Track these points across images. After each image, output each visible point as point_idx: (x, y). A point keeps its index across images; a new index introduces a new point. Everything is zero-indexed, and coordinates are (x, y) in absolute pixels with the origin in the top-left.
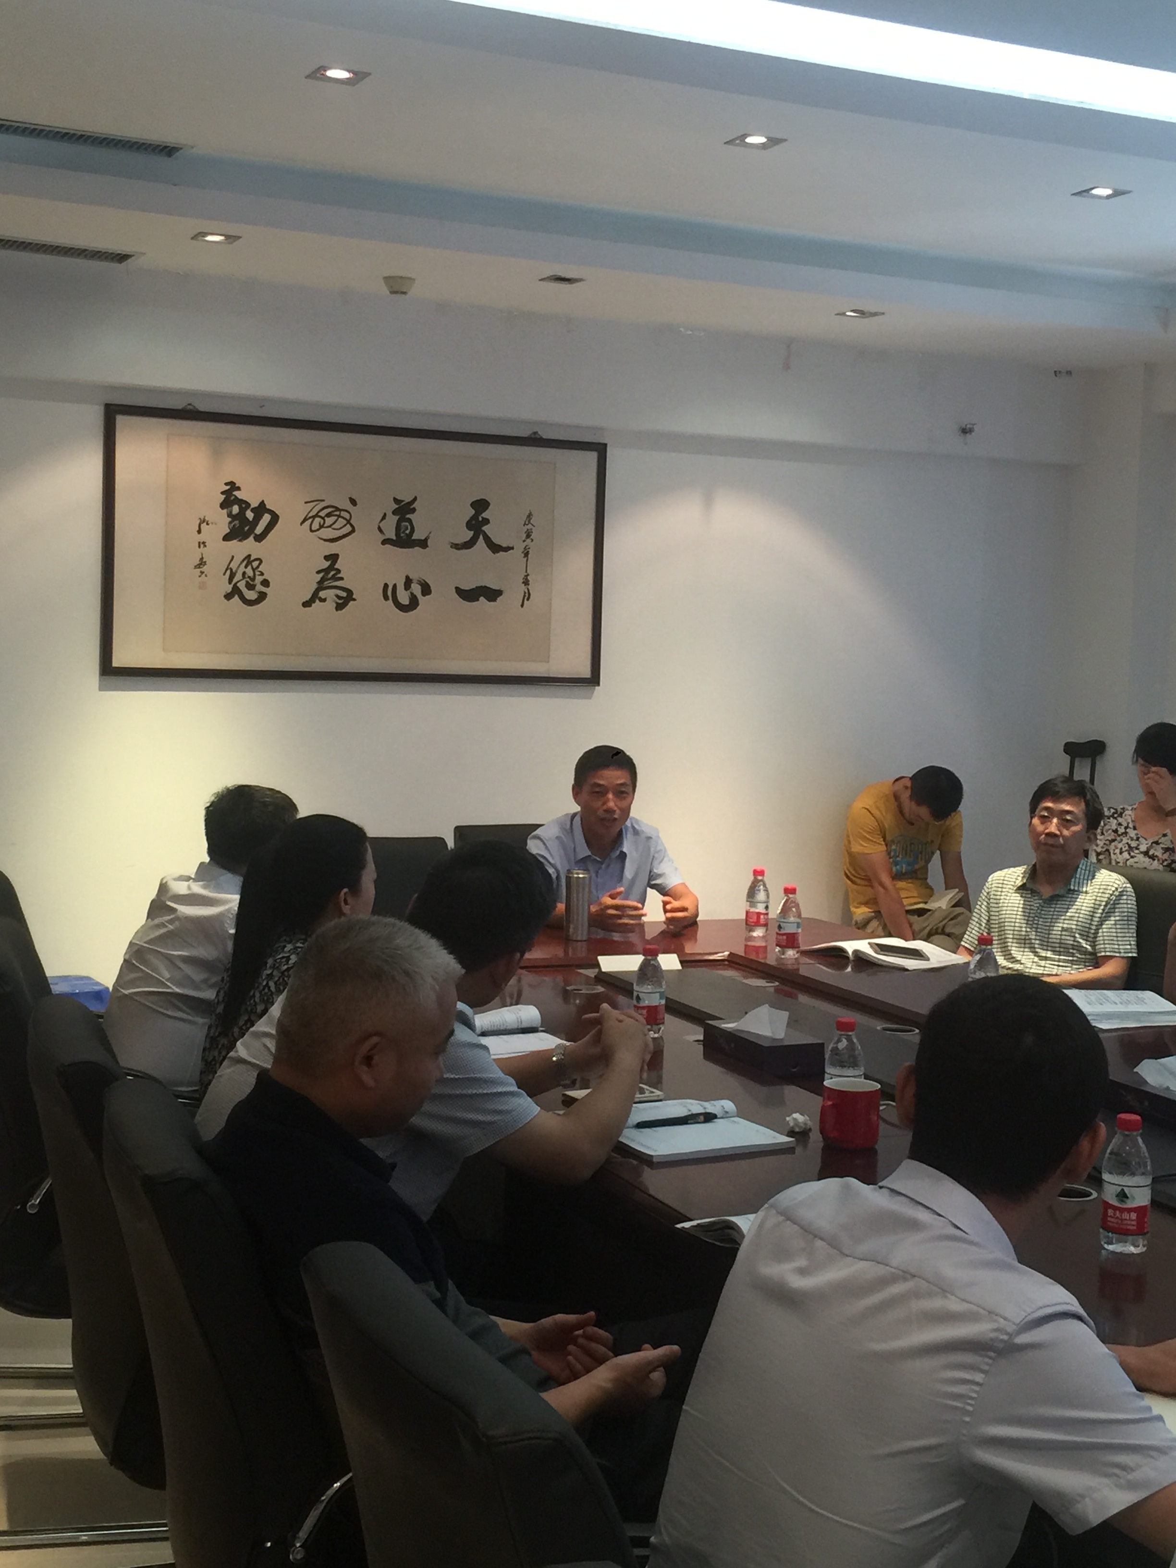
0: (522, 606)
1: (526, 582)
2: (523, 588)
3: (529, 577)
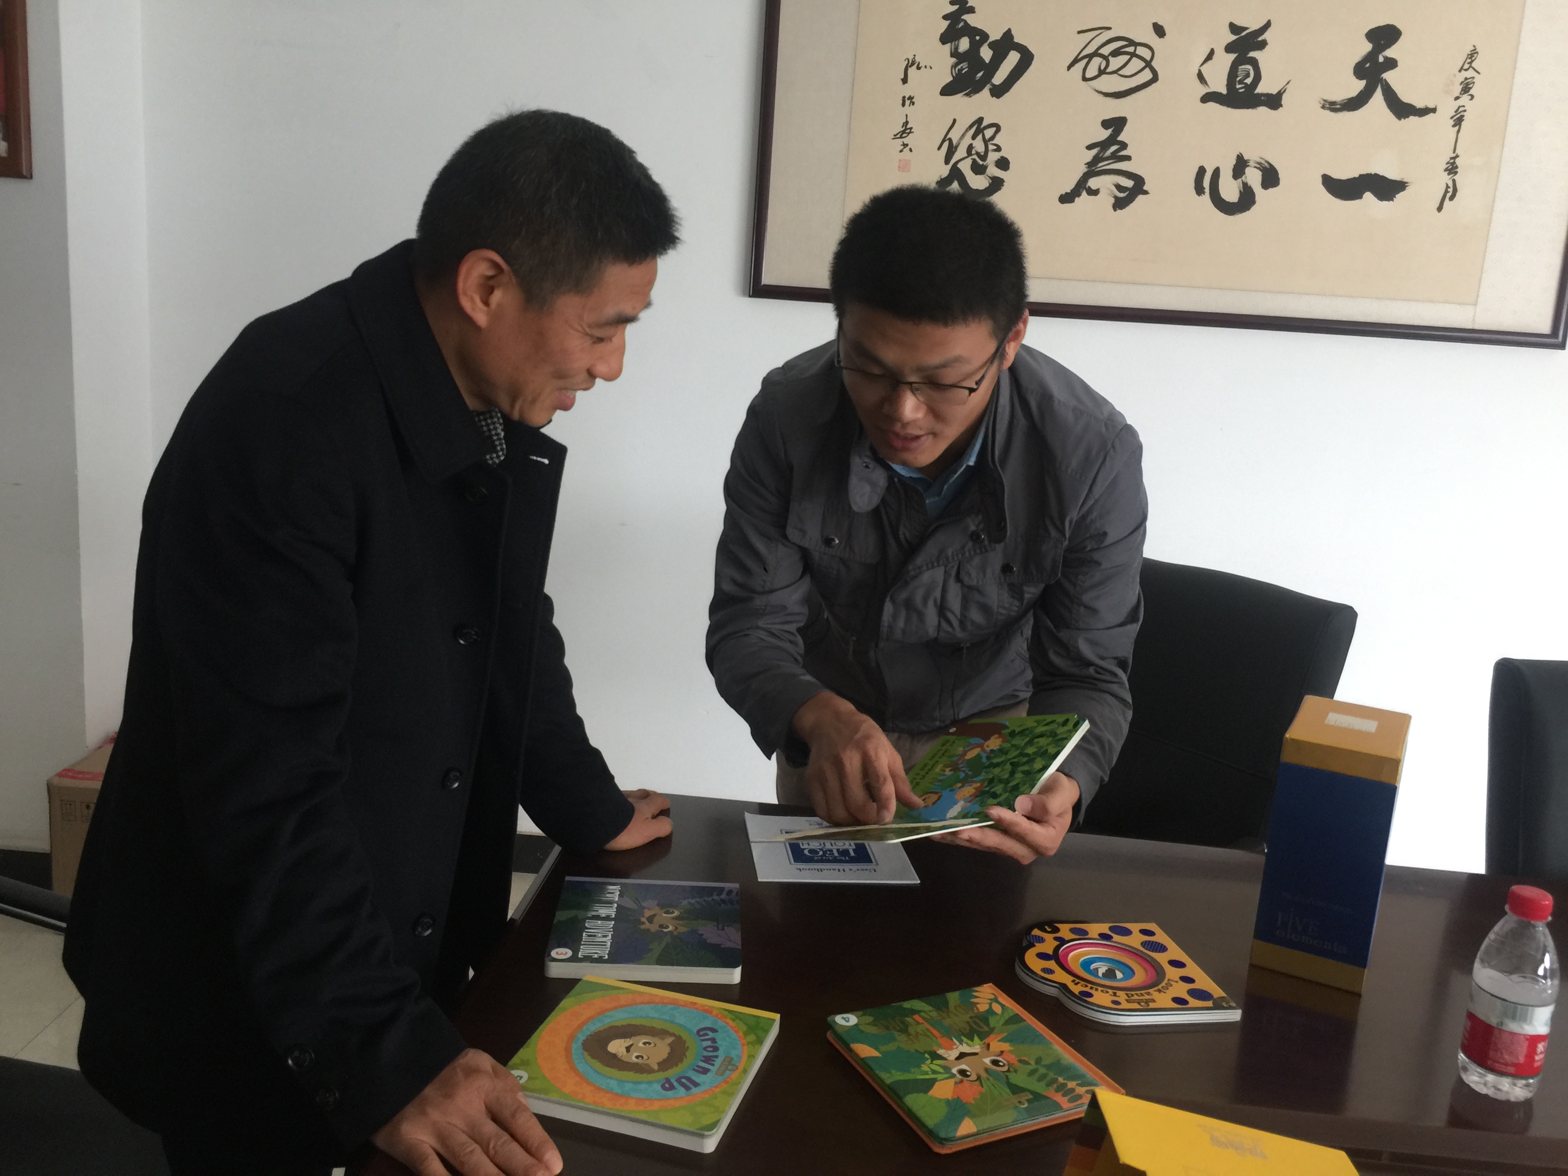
0: (1440, 209)
1: (1452, 169)
2: (1446, 179)
3: (1457, 160)
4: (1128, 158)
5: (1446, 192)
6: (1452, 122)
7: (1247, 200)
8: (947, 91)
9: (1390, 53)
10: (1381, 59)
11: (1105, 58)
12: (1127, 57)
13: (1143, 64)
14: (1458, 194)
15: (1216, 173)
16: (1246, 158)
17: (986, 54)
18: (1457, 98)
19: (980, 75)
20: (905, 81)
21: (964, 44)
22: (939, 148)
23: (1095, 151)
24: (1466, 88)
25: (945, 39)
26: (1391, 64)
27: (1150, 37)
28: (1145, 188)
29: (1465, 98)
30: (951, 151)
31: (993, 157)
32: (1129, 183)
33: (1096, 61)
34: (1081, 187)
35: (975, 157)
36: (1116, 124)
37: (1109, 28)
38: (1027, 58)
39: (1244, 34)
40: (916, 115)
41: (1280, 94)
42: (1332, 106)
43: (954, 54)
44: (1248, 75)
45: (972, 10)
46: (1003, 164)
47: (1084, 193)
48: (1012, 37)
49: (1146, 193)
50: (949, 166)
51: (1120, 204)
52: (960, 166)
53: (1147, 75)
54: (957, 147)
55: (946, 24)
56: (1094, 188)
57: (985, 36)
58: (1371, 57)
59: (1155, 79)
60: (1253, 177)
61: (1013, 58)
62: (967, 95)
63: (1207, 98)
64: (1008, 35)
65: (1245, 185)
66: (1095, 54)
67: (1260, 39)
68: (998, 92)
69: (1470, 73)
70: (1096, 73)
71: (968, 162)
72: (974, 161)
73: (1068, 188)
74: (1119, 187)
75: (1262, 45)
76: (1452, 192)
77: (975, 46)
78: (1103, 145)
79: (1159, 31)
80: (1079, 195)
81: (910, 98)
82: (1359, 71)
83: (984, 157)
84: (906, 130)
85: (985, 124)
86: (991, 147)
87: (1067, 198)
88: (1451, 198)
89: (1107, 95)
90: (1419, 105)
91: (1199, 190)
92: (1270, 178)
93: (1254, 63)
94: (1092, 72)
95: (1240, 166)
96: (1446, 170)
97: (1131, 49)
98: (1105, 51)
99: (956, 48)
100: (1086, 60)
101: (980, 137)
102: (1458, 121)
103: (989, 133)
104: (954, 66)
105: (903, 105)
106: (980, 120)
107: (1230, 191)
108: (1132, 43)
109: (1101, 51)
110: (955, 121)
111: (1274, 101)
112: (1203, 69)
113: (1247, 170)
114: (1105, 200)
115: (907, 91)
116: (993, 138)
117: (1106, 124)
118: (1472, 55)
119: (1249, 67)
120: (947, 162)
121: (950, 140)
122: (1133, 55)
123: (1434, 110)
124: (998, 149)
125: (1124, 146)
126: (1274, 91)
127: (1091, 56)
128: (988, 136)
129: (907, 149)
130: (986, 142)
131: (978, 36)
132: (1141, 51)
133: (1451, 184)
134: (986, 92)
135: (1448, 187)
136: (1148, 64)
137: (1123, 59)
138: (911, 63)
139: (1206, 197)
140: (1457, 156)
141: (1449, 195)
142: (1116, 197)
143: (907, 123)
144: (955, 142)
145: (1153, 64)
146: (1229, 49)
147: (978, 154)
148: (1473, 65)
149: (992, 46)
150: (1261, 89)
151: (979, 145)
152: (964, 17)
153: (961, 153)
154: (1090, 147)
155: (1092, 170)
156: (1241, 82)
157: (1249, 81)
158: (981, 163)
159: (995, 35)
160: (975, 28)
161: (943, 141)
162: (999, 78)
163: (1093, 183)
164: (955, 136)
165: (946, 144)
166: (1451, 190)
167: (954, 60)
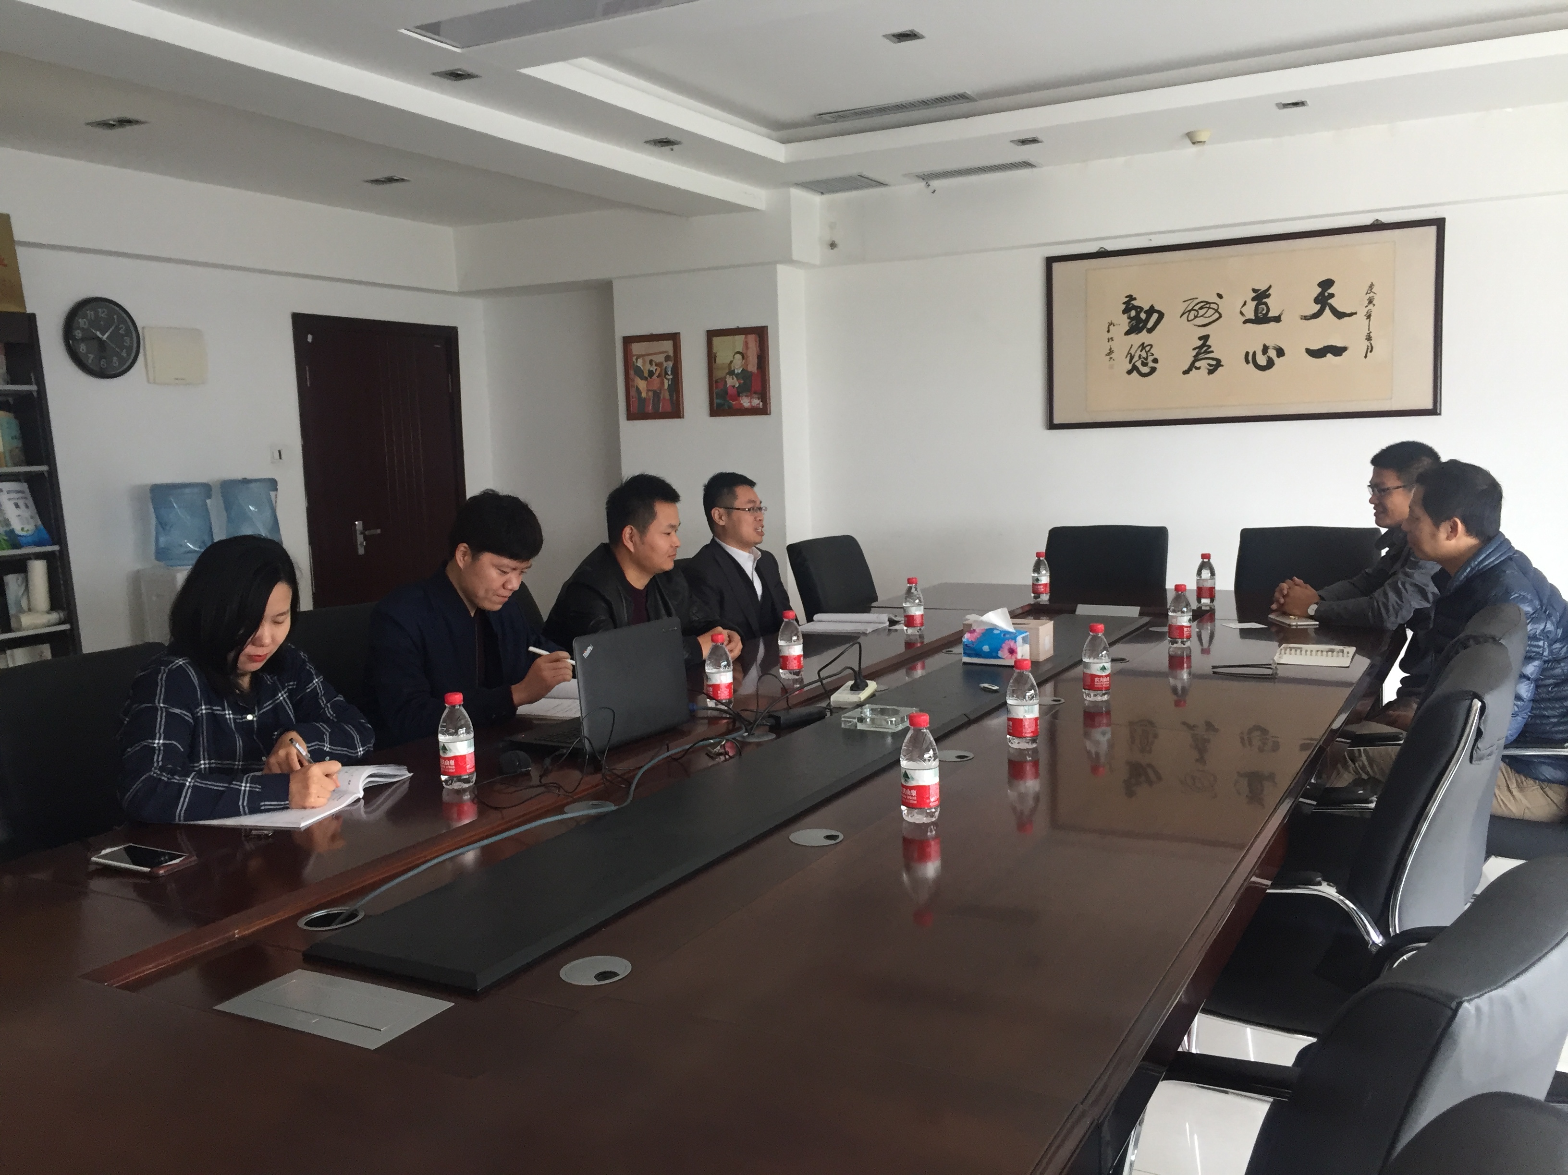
0: (1366, 357)
1: (1369, 338)
2: (1368, 343)
3: (1371, 334)
4: (1212, 352)
5: (1368, 349)
6: (1366, 317)
7: (1270, 364)
8: (1127, 333)
9: (1330, 291)
10: (1326, 294)
11: (1197, 311)
12: (1207, 309)
13: (1214, 311)
14: (1374, 349)
15: (1254, 354)
16: (1267, 345)
17: (1143, 316)
18: (1367, 307)
19: (1141, 325)
20: (1108, 331)
21: (1133, 313)
22: (1126, 357)
23: (1197, 350)
24: (1370, 301)
25: (1124, 312)
26: (1332, 296)
27: (1217, 300)
28: (1221, 364)
29: (1371, 306)
30: (1132, 358)
31: (1152, 358)
32: (1214, 363)
33: (1193, 313)
34: (1192, 367)
35: (1142, 359)
36: (1205, 338)
37: (1197, 298)
38: (1161, 315)
39: (1260, 292)
40: (1114, 345)
41: (1280, 316)
42: (1306, 318)
43: (1129, 318)
44: (1263, 310)
45: (1135, 299)
46: (1155, 361)
47: (1194, 369)
48: (1154, 307)
49: (1222, 366)
50: (1131, 365)
51: (1211, 372)
52: (1136, 364)
53: (1217, 315)
54: (1134, 356)
55: (1124, 306)
56: (1198, 366)
57: (1141, 309)
58: (1321, 294)
59: (1220, 316)
60: (1272, 353)
61: (1155, 316)
62: (1137, 334)
63: (1246, 322)
64: (1152, 307)
65: (1269, 357)
66: (1192, 309)
67: (1267, 293)
68: (1150, 331)
69: (1372, 295)
70: (1193, 317)
71: (1140, 361)
72: (1142, 361)
73: (1186, 368)
74: (1210, 365)
75: (1269, 296)
76: (1371, 349)
77: (1138, 314)
78: (1200, 347)
79: (1220, 296)
80: (1191, 370)
81: (1112, 338)
82: (1317, 301)
83: (1146, 359)
84: (1111, 352)
85: (1145, 345)
86: (1149, 354)
87: (1186, 372)
88: (1371, 351)
89: (1199, 326)
90: (1348, 312)
91: (1247, 362)
92: (1280, 352)
93: (1266, 304)
94: (1191, 317)
95: (1265, 349)
96: (1366, 339)
97: (1208, 306)
98: (1197, 308)
99: (1130, 315)
100: (1187, 314)
101: (1144, 351)
102: (1369, 317)
103: (1148, 348)
104: (1130, 323)
105: (1109, 341)
106: (1143, 344)
107: (1262, 360)
108: (1208, 303)
109: (1194, 308)
110: (1132, 345)
111: (1277, 319)
112: (1242, 310)
113: (1269, 351)
114: (1204, 371)
115: (1110, 335)
116: (1149, 351)
117: (1200, 338)
118: (1371, 286)
119: (1264, 306)
120: (1130, 362)
121: (1131, 353)
122: (1209, 308)
123: (1356, 313)
124: (1153, 355)
125: (1210, 347)
126: (1277, 315)
127: (1190, 311)
128: (1147, 350)
129: (1112, 360)
130: (1147, 352)
131: (1139, 309)
132: (1212, 306)
133: (1369, 345)
134: (1145, 331)
135: (1368, 346)
136: (1217, 311)
137: (1205, 310)
138: (1111, 324)
139: (1251, 365)
140: (1371, 332)
141: (1369, 350)
142: (1208, 369)
143: (1111, 349)
144: (1133, 354)
145: (1219, 310)
146: (1253, 299)
147: (1144, 358)
148: (1373, 291)
149: (1145, 312)
150: (1270, 315)
151: (1144, 354)
152: (1132, 302)
153: (1136, 358)
154: (1194, 349)
155: (1196, 359)
156: (1261, 313)
157: (1264, 312)
158: (1145, 361)
159: (1146, 307)
160: (1137, 306)
161: (1128, 354)
162: (1150, 325)
163: (1197, 364)
164: (1132, 352)
165: (1129, 355)
166: (1370, 348)
167: (1129, 320)
